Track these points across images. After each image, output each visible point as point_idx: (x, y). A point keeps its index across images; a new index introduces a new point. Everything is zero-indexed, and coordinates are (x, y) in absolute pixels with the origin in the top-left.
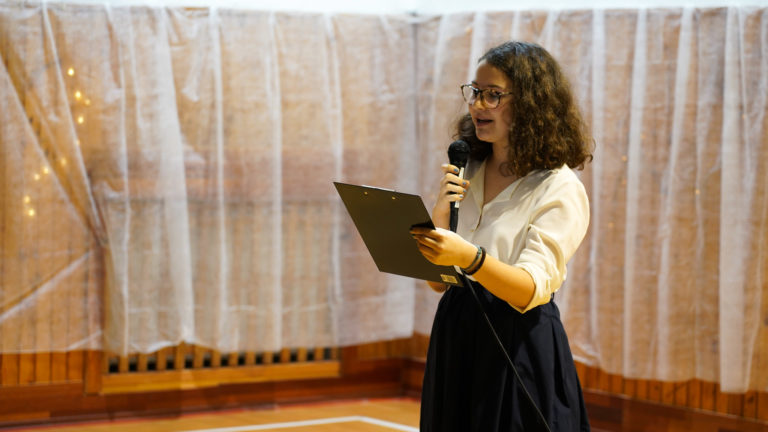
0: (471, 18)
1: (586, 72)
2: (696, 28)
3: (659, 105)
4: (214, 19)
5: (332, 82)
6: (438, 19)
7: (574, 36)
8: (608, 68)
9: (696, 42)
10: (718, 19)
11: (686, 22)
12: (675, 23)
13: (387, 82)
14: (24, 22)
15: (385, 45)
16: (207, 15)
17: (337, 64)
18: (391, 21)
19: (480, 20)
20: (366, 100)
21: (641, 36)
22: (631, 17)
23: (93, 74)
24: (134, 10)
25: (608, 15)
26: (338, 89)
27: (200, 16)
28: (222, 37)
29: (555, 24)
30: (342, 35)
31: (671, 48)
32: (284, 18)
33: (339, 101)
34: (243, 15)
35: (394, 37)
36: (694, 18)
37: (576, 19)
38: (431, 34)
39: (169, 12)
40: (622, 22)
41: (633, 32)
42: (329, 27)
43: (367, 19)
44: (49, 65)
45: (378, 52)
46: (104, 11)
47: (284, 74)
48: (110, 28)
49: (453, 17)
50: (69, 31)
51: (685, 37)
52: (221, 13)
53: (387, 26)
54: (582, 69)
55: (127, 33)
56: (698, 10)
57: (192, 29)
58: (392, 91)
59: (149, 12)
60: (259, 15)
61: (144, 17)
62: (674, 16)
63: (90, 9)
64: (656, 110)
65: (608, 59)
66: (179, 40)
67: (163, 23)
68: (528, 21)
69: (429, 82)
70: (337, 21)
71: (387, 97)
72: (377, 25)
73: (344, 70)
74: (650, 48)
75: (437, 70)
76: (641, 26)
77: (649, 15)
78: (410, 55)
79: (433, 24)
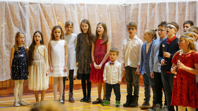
0: (138, 5)
1: (165, 15)
2: (189, 6)
3: (181, 22)
4: (86, 6)
5: (109, 19)
6: (130, 5)
7: (161, 8)
8: (170, 14)
9: (189, 8)
10: (194, 4)
11: (187, 4)
12: (185, 5)
13: (120, 18)
14: (48, 8)
15: (119, 11)
16: (84, 5)
17: (110, 15)
18: (120, 6)
19: (140, 5)
20: (116, 22)
21: (177, 8)
22: (175, 4)
23: (62, 19)
24: (70, 5)
25: (169, 3)
26: (110, 20)
27: (83, 6)
28: (87, 10)
29: (157, 6)
30: (111, 9)
31: (184, 10)
32: (99, 5)
33: (110, 23)
34: (91, 5)
35: (121, 9)
36: (189, 4)
37: (162, 4)
38: (129, 8)
39: (77, 5)
40: (173, 5)
41: (175, 7)
42: (108, 7)
43: (116, 5)
44: (54, 16)
45: (118, 12)
46: (64, 5)
47: (99, 17)
48: (65, 9)
49: (134, 5)
50: (57, 9)
51: (187, 7)
52: (87, 5)
53: (120, 7)
54: (164, 15)
55: (69, 10)
56: (190, 2)
57: (82, 8)
58: (121, 20)
59: (73, 5)
60: (94, 5)
61: (72, 6)
62: (184, 3)
63: (61, 5)
64: (181, 23)
65: (170, 12)
66: (79, 11)
67: (76, 7)
68: (151, 5)
69: (129, 18)
70: (110, 6)
71: (120, 22)
72: (118, 7)
73: (111, 16)
74: (179, 10)
75: (131, 16)
76: (177, 5)
77: (179, 3)
78: (125, 13)
79: (130, 6)
